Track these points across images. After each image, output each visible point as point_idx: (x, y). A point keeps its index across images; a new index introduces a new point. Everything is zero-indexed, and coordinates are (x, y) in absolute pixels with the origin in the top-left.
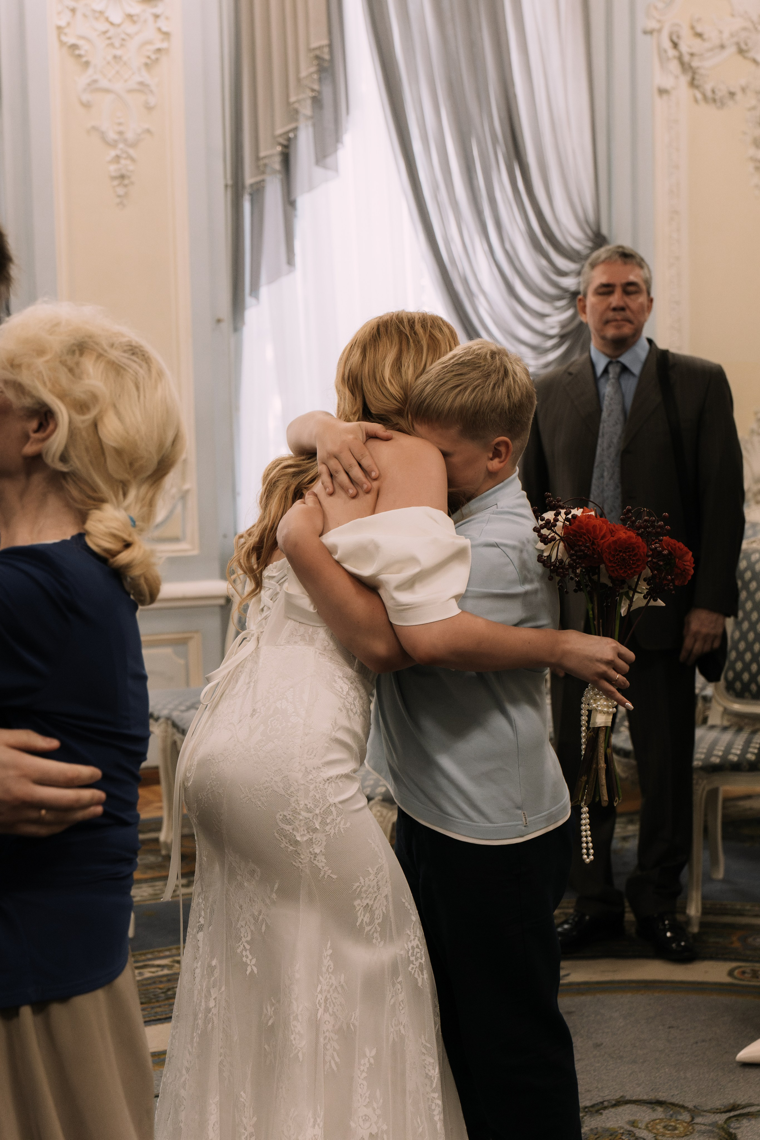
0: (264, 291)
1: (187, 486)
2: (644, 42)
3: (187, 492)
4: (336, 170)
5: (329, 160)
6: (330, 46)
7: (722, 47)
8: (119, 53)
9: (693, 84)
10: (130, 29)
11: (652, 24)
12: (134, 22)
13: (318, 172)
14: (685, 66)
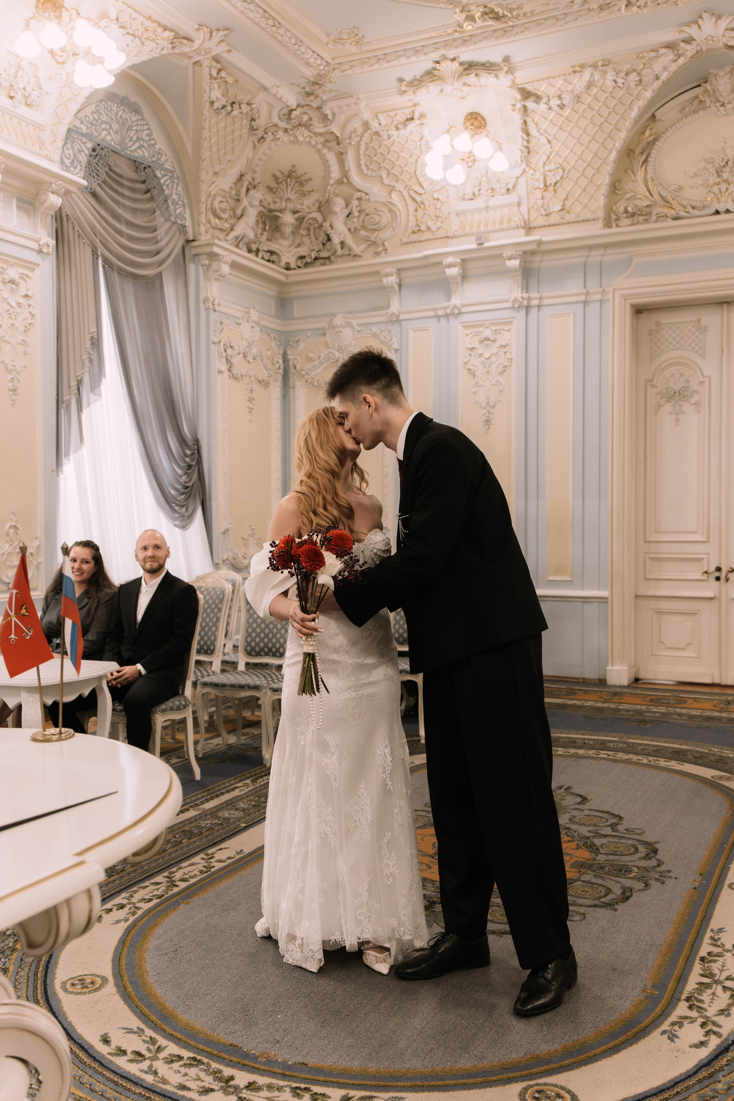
0: (71, 457)
1: (40, 560)
2: (214, 349)
3: (40, 563)
4: (100, 395)
5: (96, 390)
6: (98, 331)
7: (239, 354)
8: (14, 322)
9: (229, 370)
10: (19, 311)
11: (216, 340)
12: (20, 307)
13: (92, 396)
14: (228, 361)
